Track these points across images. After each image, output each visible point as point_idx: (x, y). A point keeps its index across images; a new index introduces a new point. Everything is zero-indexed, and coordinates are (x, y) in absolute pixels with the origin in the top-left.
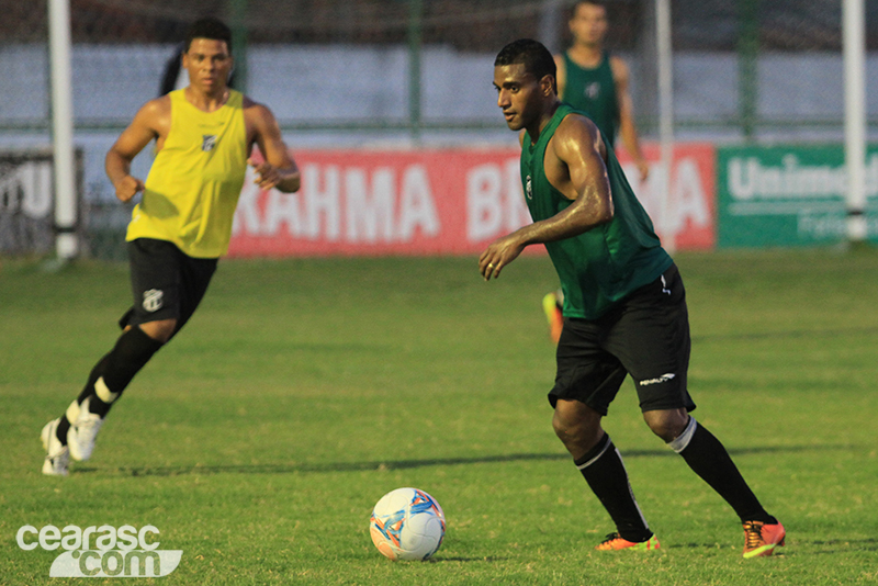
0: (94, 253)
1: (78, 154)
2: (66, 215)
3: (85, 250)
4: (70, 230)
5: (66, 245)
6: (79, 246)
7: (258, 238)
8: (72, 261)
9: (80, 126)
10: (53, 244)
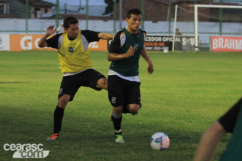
0: (200, 50)
1: (198, 37)
2: (196, 45)
3: (199, 50)
4: (197, 47)
5: (197, 49)
6: (198, 49)
7: (223, 49)
8: (197, 52)
9: (199, 33)
10: (195, 49)
